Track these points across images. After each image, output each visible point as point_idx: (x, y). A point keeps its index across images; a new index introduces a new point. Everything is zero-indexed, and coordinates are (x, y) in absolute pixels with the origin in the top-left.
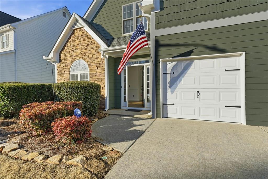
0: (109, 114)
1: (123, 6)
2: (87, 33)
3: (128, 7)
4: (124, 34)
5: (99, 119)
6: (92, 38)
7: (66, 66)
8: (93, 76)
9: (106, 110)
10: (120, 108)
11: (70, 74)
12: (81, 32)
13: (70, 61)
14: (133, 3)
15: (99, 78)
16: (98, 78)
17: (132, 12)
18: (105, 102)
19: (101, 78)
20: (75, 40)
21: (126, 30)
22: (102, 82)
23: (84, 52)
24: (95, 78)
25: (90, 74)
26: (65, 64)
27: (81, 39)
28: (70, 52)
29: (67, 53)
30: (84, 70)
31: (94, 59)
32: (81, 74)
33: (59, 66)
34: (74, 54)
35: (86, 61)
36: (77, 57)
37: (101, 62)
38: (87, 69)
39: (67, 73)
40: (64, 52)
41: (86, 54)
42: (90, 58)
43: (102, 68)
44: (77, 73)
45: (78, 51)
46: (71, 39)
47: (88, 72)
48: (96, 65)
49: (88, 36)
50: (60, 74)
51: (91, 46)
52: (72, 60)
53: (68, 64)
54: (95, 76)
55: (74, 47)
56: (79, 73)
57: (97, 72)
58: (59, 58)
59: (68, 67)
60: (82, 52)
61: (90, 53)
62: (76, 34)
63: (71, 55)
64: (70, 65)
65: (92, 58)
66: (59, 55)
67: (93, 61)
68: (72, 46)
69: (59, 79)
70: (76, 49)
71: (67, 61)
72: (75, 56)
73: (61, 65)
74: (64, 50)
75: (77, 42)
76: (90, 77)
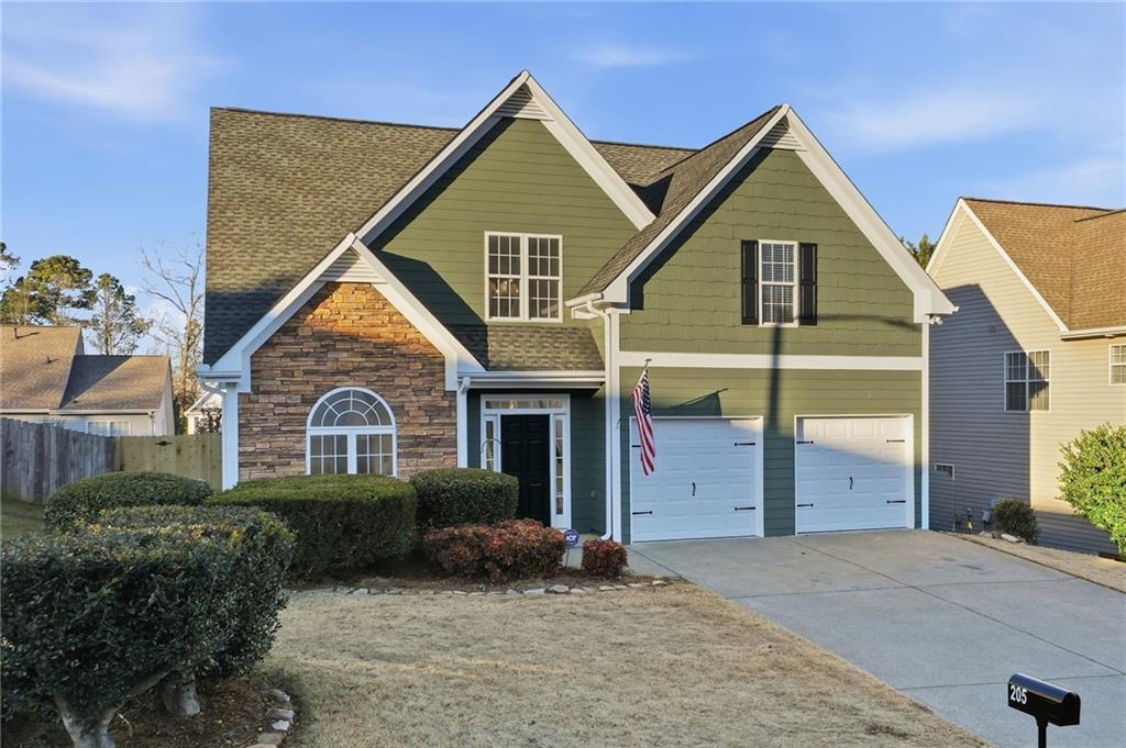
1: (487, 234)
2: (389, 304)
3: (505, 241)
4: (490, 318)
7: (287, 405)
8: (412, 445)
11: (310, 433)
12: (363, 298)
13: (311, 388)
14: (521, 235)
15: (437, 450)
16: (431, 449)
17: (515, 260)
19: (445, 450)
20: (334, 317)
21: (496, 307)
23: (373, 365)
24: (420, 450)
25: (399, 437)
26: (282, 399)
27: (361, 318)
28: (307, 355)
29: (294, 356)
30: (373, 422)
31: (416, 392)
32: (358, 436)
33: (250, 401)
34: (330, 366)
35: (382, 396)
36: (344, 378)
37: (446, 403)
38: (386, 421)
39: (291, 432)
40: (279, 351)
41: (384, 373)
42: (400, 387)
43: (447, 421)
44: (343, 433)
45: (345, 358)
46: (317, 311)
47: (391, 430)
48: (426, 411)
49: (390, 315)
50: (257, 433)
51: (403, 349)
52: (316, 386)
53: (298, 399)
54: (419, 445)
55: (329, 341)
56: (352, 433)
57: (430, 432)
58: (252, 372)
59: (302, 409)
60: (366, 364)
61: (399, 370)
62: (337, 297)
63: (316, 368)
64: (309, 401)
65: (408, 387)
66: (252, 363)
67: (414, 399)
68: (320, 336)
69: (251, 449)
70: (336, 350)
71: (292, 388)
72: (333, 374)
73: (262, 399)
74: (277, 344)
75: (343, 325)
76: (399, 446)
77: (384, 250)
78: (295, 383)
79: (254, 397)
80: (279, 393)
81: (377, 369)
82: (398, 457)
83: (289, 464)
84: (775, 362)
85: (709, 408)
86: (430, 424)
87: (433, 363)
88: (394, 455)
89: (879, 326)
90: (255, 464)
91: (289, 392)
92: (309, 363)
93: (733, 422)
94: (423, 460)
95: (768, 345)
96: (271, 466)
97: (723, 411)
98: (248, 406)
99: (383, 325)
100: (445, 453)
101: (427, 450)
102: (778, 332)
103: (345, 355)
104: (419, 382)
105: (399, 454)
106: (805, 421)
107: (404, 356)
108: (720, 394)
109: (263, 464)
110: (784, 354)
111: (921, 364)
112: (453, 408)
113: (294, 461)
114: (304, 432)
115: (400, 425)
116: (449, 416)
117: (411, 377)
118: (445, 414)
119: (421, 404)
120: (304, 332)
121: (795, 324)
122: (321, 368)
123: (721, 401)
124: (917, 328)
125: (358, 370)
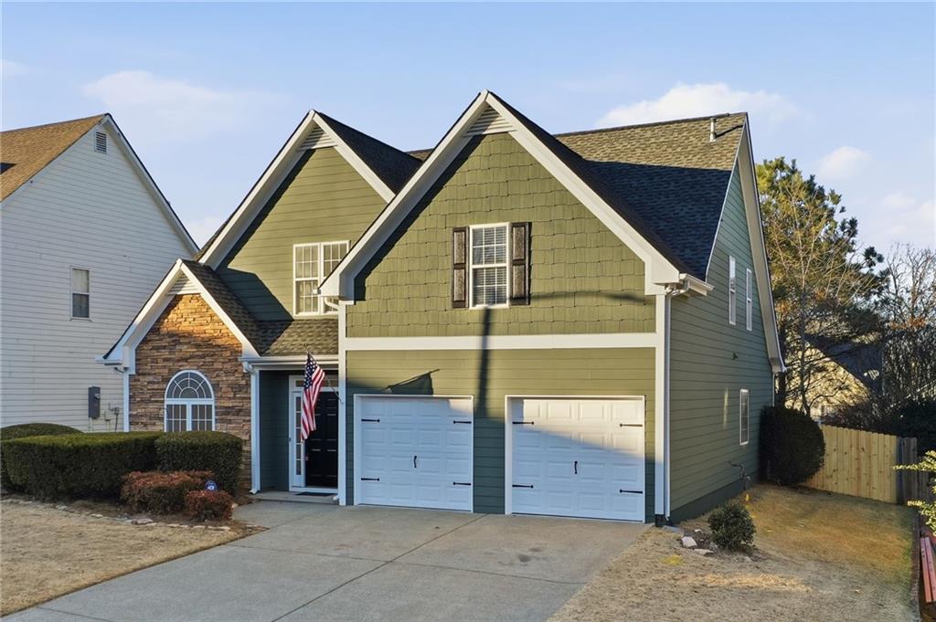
0: (260, 500)
1: (295, 246)
2: (210, 308)
3: (307, 250)
4: (297, 313)
5: (240, 505)
6: (220, 321)
7: (153, 383)
8: (224, 414)
9: (253, 491)
10: (288, 491)
11: (166, 403)
12: (195, 304)
13: (167, 371)
14: (318, 244)
15: (239, 418)
16: (236, 417)
17: (314, 265)
18: (250, 475)
19: (243, 418)
20: (179, 320)
21: (303, 304)
22: (246, 428)
23: (201, 353)
24: (229, 417)
25: (216, 407)
26: (151, 378)
27: (194, 320)
28: (164, 347)
29: (158, 349)
30: (202, 396)
31: (227, 373)
32: (193, 406)
33: (136, 380)
34: (177, 355)
35: (206, 376)
36: (185, 363)
37: (243, 382)
38: (209, 396)
39: (156, 401)
40: (150, 346)
41: (208, 359)
42: (217, 370)
43: (245, 396)
44: (184, 403)
45: (186, 349)
46: (170, 317)
47: (211, 402)
48: (232, 388)
49: (211, 316)
50: (138, 402)
51: (219, 342)
52: (170, 370)
53: (160, 379)
54: (228, 413)
55: (177, 338)
56: (189, 403)
57: (234, 404)
58: (136, 360)
59: (161, 386)
60: (197, 353)
61: (216, 357)
62: (181, 305)
63: (169, 356)
64: (166, 380)
65: (221, 370)
66: (136, 353)
67: (224, 378)
68: (171, 335)
69: (135, 413)
70: (181, 343)
71: (157, 371)
72: (179, 361)
73: (141, 378)
74: (149, 341)
75: (185, 327)
76: (216, 414)
77: (229, 267)
78: (157, 367)
79: (137, 377)
80: (149, 374)
81: (203, 357)
82: (216, 422)
83: (154, 424)
84: (485, 343)
85: (421, 387)
86: (234, 398)
87: (236, 351)
88: (213, 420)
89: (603, 300)
90: (137, 423)
91: (155, 374)
92: (165, 353)
93: (451, 400)
94: (230, 425)
95: (479, 327)
96: (145, 425)
97: (435, 391)
98: (135, 383)
99: (208, 323)
100: (244, 421)
101: (232, 418)
102: (488, 314)
103: (185, 347)
104: (228, 366)
105: (216, 420)
106: (525, 401)
107: (219, 346)
108: (432, 375)
109: (142, 423)
110: (494, 335)
111: (656, 340)
112: (248, 385)
113: (158, 423)
114: (163, 402)
115: (217, 399)
116: (246, 392)
117: (223, 363)
118: (245, 390)
119: (229, 382)
120: (164, 330)
121: (506, 305)
122: (173, 356)
123: (433, 381)
124: (649, 301)
125: (191, 357)
